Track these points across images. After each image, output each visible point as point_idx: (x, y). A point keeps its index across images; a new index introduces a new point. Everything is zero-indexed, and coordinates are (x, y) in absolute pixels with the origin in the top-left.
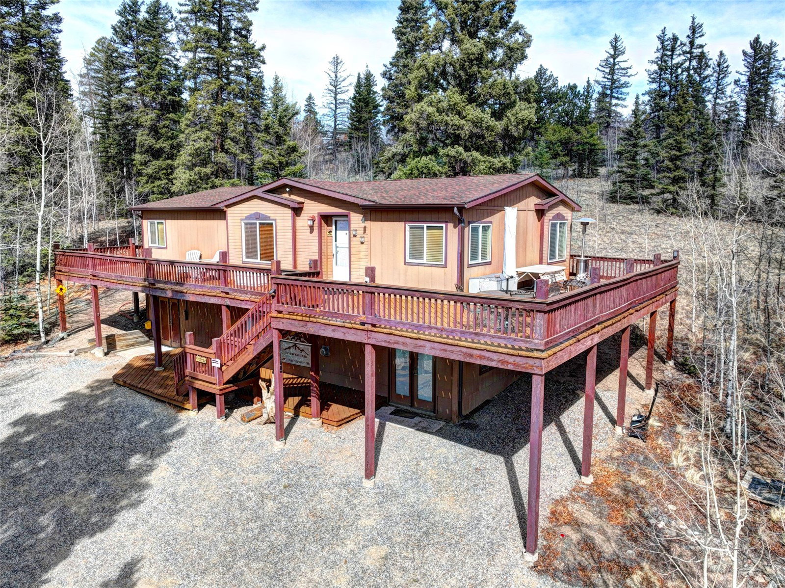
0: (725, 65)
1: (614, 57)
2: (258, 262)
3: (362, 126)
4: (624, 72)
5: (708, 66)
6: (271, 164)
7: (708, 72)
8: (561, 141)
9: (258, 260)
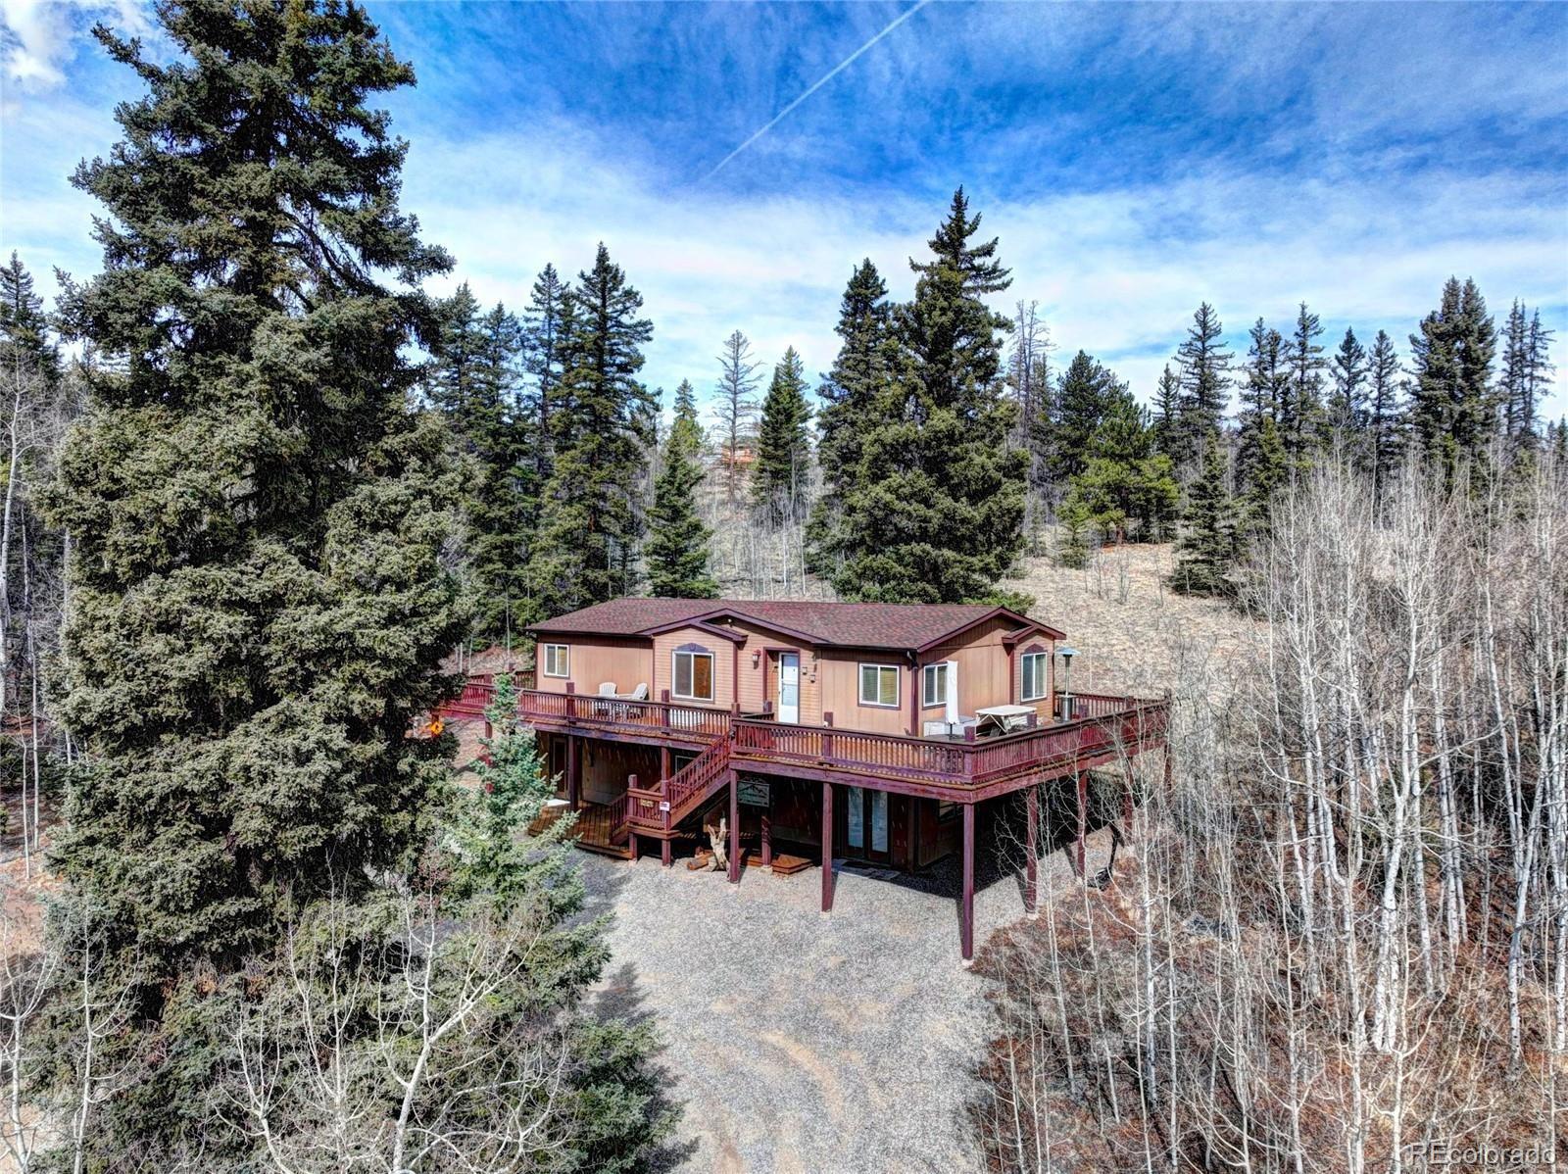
0: (1390, 353)
1: (1203, 338)
2: (690, 698)
3: (780, 453)
4: (1221, 362)
5: (1360, 356)
6: (666, 548)
7: (1362, 365)
8: (1108, 486)
9: (692, 697)
